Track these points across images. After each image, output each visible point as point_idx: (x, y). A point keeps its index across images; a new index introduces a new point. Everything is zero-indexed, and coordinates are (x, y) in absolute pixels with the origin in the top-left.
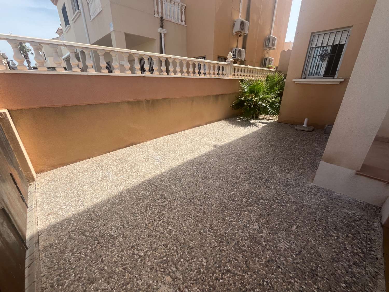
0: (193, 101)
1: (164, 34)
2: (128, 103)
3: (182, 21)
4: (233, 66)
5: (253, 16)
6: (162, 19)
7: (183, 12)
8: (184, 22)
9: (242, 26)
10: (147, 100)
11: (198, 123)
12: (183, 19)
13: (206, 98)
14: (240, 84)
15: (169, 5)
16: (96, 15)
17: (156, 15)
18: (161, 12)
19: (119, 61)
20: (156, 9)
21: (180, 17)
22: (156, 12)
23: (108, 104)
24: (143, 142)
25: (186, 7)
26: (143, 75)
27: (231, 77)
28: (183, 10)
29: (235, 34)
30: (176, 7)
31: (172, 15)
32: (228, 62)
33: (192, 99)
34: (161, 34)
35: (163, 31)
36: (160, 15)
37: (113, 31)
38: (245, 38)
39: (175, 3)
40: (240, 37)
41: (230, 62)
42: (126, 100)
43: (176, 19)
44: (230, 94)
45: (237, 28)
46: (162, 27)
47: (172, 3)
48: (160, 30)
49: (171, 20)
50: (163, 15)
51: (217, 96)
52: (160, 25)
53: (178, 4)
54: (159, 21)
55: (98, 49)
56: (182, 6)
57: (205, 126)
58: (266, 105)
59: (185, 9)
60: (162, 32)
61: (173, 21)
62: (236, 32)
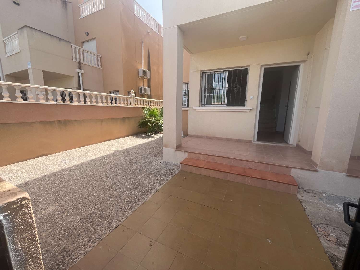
0: (102, 122)
1: (82, 74)
2: (41, 122)
3: (98, 66)
4: (135, 99)
5: (153, 67)
6: (79, 63)
7: (99, 60)
8: (100, 66)
9: (144, 73)
10: (59, 121)
11: (109, 138)
12: (99, 64)
13: (114, 120)
14: (142, 111)
15: (86, 54)
16: (12, 54)
17: (74, 60)
18: (79, 58)
19: (36, 92)
20: (74, 56)
21: (96, 63)
22: (74, 58)
23: (21, 123)
24: (54, 153)
25: (101, 56)
26: (56, 103)
27: (134, 106)
28: (99, 58)
29: (140, 77)
30: (92, 56)
31: (89, 61)
32: (131, 96)
33: (102, 121)
34: (78, 73)
35: (81, 71)
36: (78, 60)
37: (31, 68)
38: (149, 80)
39: (91, 53)
40: (145, 80)
41: (132, 96)
42: (39, 120)
43: (93, 64)
44: (136, 117)
45: (141, 74)
46: (80, 68)
47: (89, 53)
48: (78, 70)
49: (88, 64)
50: (81, 60)
51: (124, 119)
52: (78, 67)
53: (95, 54)
54: (77, 64)
55: (14, 85)
56: (98, 55)
57: (115, 140)
58: (161, 124)
59: (101, 58)
60: (79, 72)
61: (90, 64)
62: (141, 76)
